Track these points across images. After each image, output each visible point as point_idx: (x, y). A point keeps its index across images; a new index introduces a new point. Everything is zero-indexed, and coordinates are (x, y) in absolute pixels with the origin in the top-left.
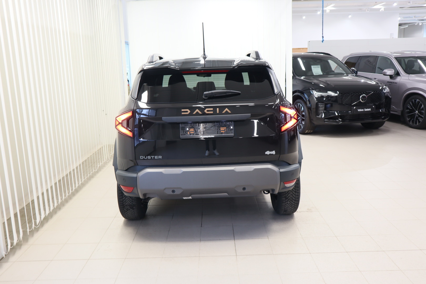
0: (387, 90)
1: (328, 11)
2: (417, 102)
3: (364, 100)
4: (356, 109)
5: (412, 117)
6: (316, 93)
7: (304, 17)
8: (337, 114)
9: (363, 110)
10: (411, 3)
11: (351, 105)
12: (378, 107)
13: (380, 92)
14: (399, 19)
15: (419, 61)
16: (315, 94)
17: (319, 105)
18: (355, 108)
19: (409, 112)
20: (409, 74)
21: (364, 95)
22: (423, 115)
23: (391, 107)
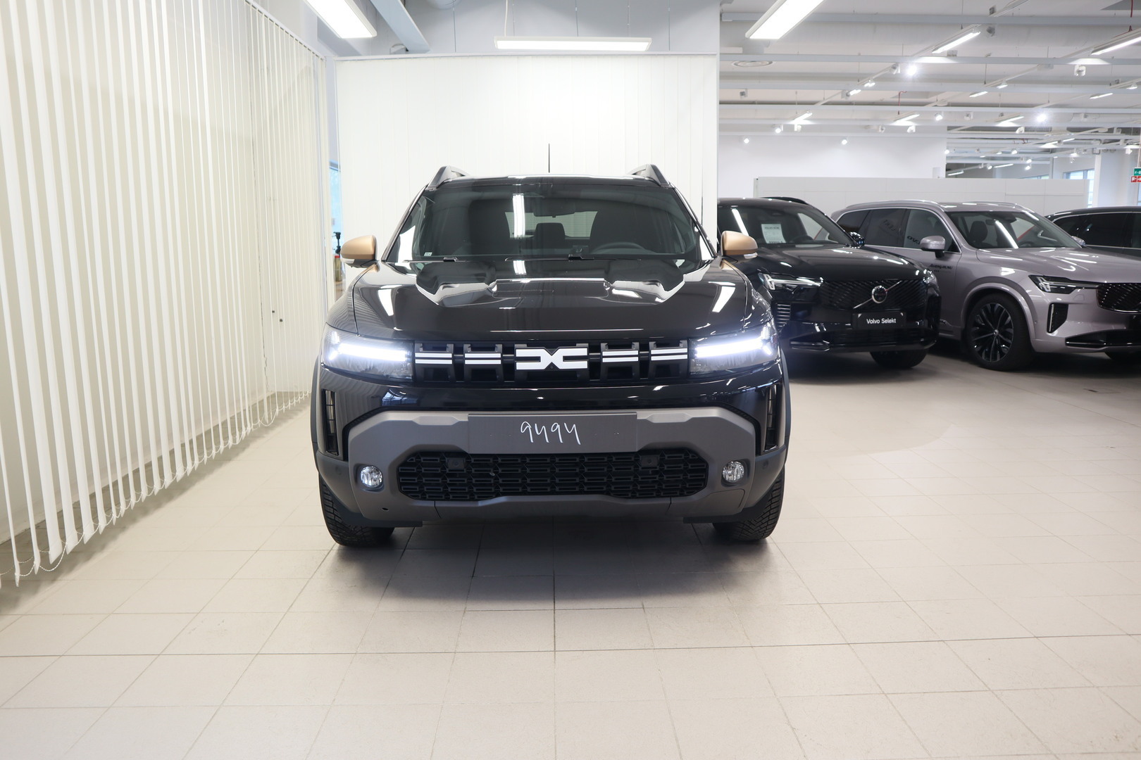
0: (931, 279)
1: (797, 128)
2: (996, 309)
3: (880, 298)
4: (863, 319)
5: (985, 343)
6: (771, 280)
7: (747, 141)
8: (818, 330)
9: (878, 322)
10: (972, 117)
11: (850, 309)
12: (912, 316)
13: (916, 281)
14: (947, 152)
15: (998, 224)
16: (769, 283)
17: (779, 308)
18: (859, 315)
19: (980, 333)
20: (978, 247)
21: (881, 287)
22: (1011, 339)
23: (941, 323)
